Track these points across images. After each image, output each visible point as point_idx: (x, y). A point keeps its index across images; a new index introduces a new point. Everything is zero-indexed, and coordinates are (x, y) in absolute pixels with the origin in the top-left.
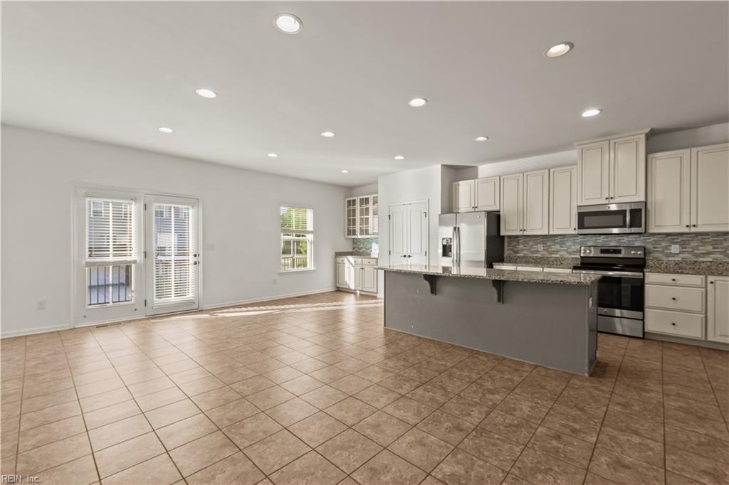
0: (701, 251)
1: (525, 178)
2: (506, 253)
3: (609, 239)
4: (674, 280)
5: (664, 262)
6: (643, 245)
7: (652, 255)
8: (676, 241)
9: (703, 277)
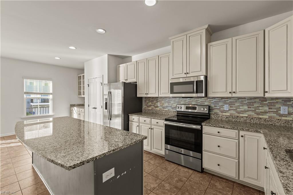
0: (241, 110)
1: (148, 61)
2: (144, 107)
3: (192, 100)
4: (219, 132)
5: (220, 116)
6: (209, 104)
7: (214, 111)
8: (227, 102)
9: (237, 131)
